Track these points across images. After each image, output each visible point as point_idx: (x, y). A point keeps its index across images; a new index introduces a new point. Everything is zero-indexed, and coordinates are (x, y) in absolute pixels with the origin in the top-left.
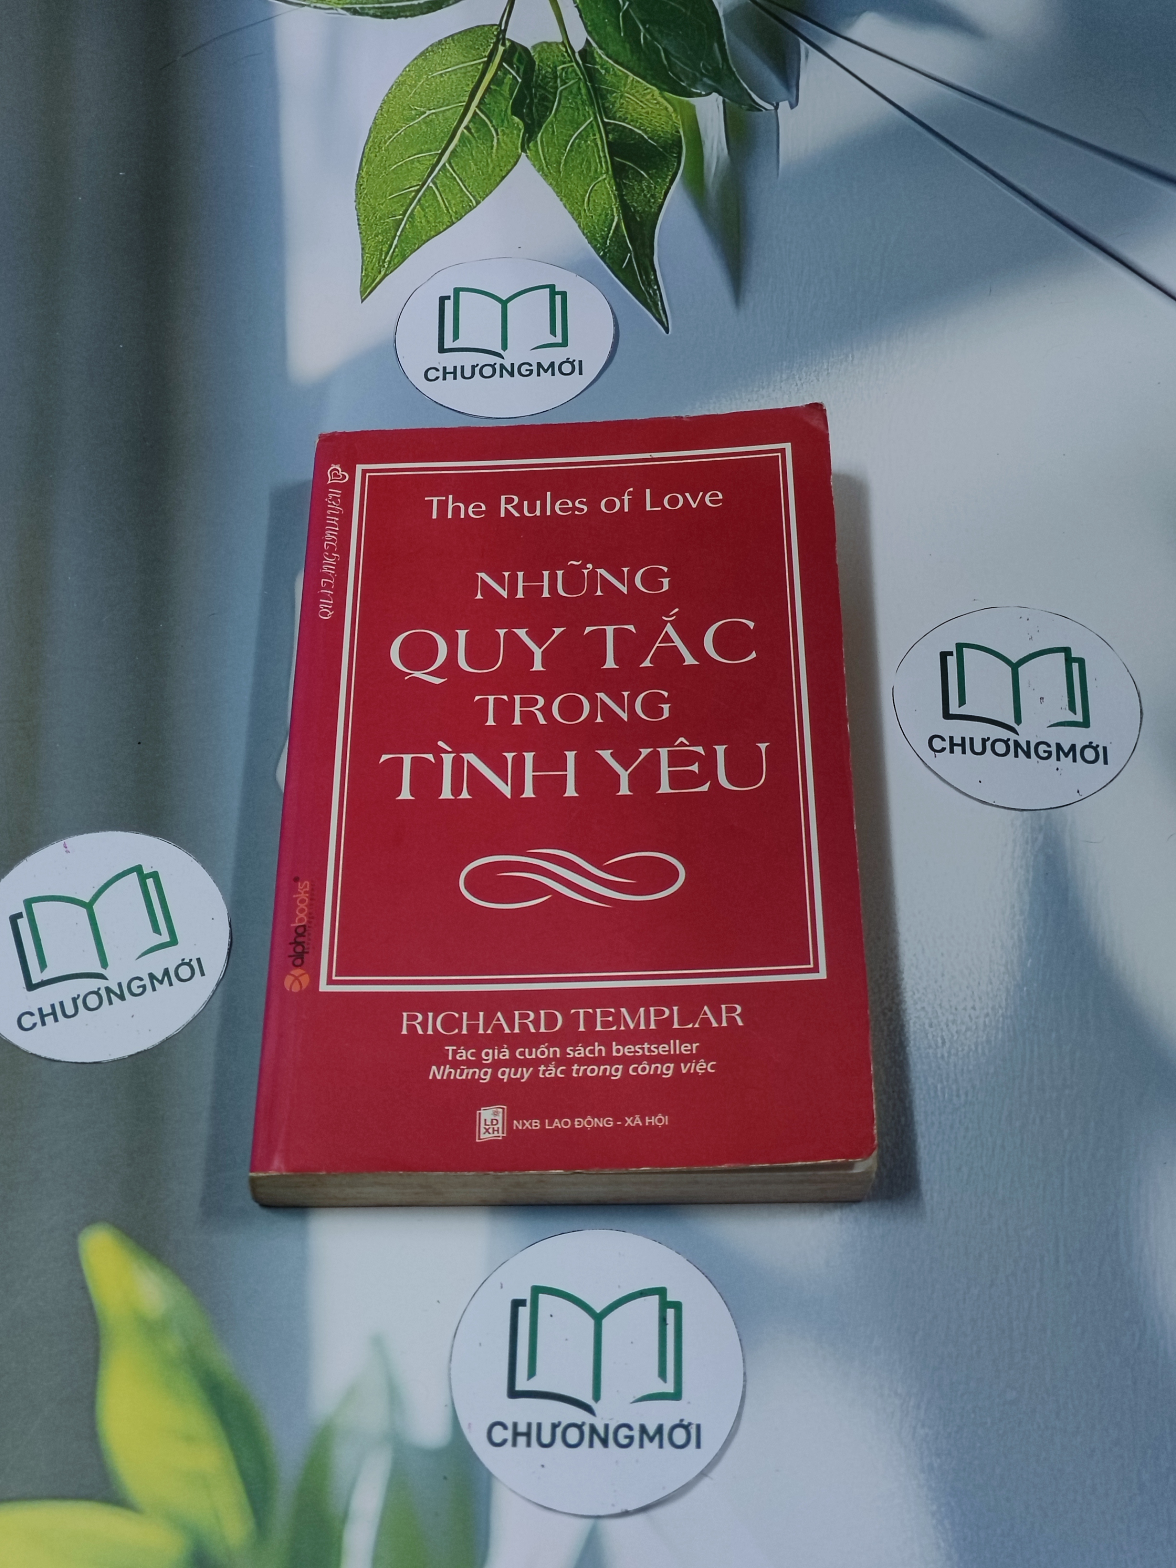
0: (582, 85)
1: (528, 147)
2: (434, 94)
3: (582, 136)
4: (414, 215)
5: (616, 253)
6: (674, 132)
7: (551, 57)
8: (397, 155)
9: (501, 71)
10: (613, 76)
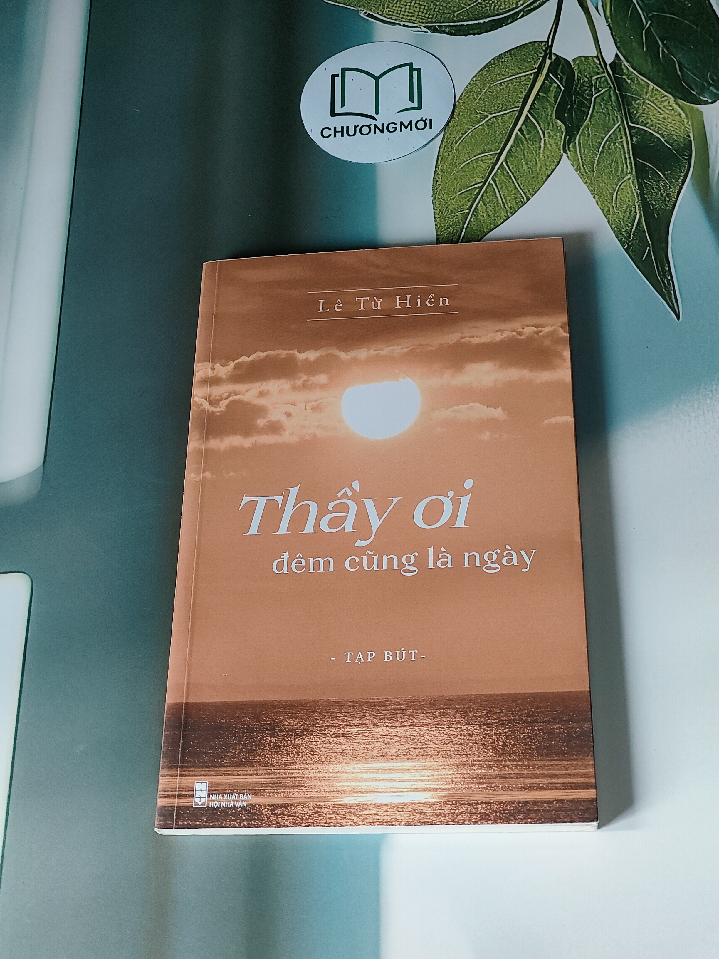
0: (612, 93)
1: (569, 148)
2: (495, 100)
3: (612, 138)
4: (478, 210)
5: (637, 246)
6: (685, 136)
7: (588, 69)
8: (465, 154)
9: (548, 80)
10: (637, 85)
